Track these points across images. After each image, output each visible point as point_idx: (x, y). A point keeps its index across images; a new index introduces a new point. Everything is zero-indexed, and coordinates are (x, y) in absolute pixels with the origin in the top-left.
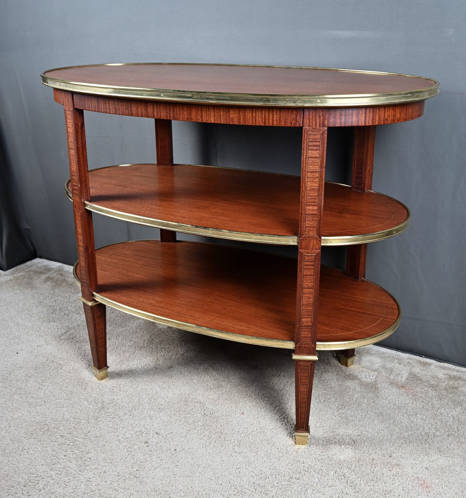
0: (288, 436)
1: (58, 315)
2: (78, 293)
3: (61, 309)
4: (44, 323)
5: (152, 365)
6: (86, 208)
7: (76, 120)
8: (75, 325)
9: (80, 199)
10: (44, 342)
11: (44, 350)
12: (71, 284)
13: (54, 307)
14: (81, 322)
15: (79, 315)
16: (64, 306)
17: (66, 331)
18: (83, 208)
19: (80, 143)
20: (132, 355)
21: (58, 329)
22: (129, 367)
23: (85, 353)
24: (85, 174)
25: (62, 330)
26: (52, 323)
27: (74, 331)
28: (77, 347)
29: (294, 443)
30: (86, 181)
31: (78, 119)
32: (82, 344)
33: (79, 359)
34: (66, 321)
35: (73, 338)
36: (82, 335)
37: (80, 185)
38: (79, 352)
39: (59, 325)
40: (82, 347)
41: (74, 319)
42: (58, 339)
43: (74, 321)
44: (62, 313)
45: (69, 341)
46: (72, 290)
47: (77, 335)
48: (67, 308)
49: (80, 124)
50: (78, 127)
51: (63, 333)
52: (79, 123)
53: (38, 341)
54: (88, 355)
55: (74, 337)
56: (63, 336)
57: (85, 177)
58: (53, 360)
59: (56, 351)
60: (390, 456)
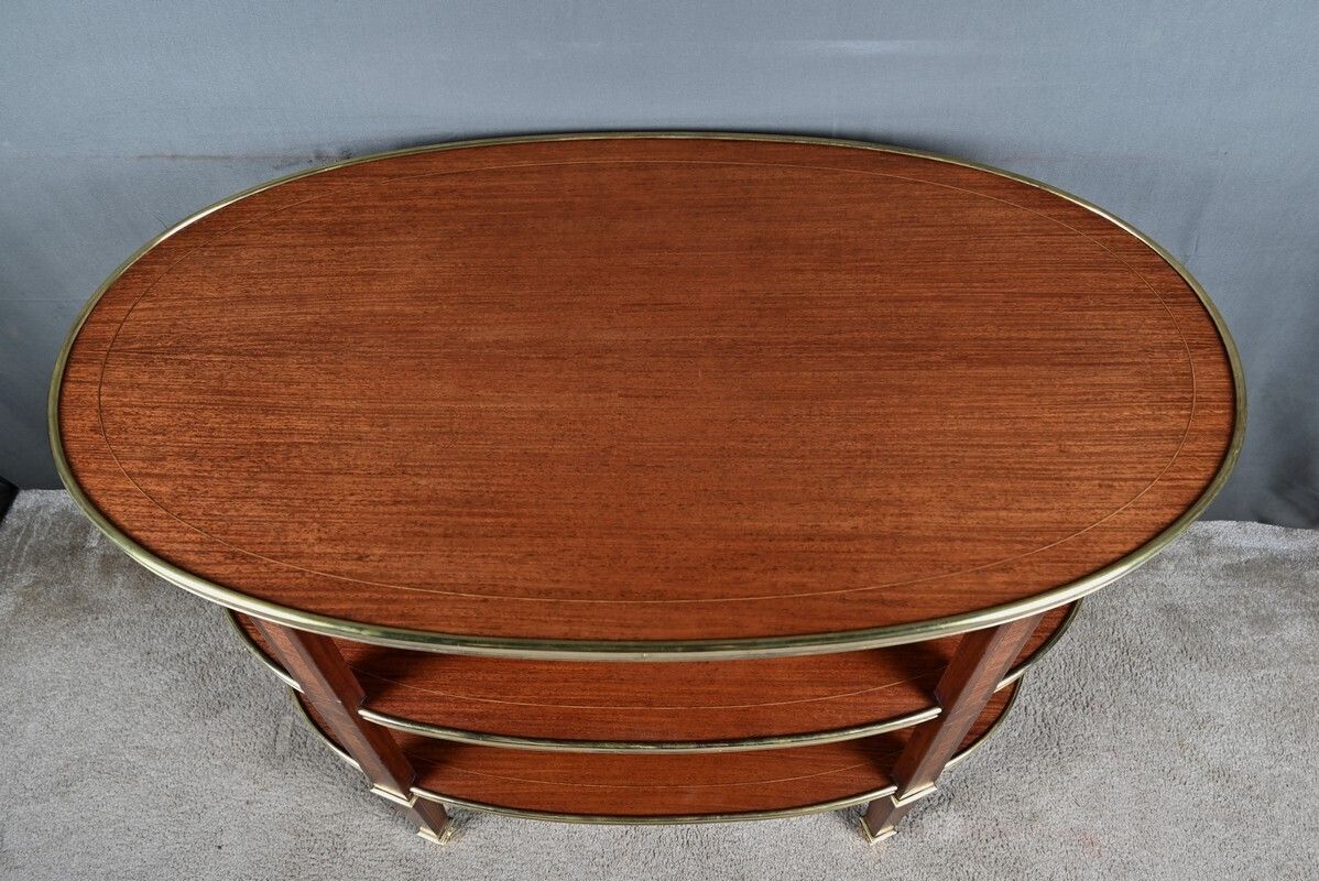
1: (220, 683)
3: (211, 655)
10: (253, 787)
11: (269, 809)
13: (189, 656)
17: (274, 726)
21: (252, 728)
25: (264, 727)
26: (226, 713)
28: (333, 767)
29: (864, 842)
34: (250, 694)
38: (345, 780)
39: (246, 714)
41: (263, 678)
42: (274, 762)
43: (269, 685)
44: (223, 669)
45: (305, 757)
48: (222, 647)
51: (272, 734)
53: (236, 787)
55: (304, 738)
56: (279, 748)
59: (298, 799)
60: (1017, 801)
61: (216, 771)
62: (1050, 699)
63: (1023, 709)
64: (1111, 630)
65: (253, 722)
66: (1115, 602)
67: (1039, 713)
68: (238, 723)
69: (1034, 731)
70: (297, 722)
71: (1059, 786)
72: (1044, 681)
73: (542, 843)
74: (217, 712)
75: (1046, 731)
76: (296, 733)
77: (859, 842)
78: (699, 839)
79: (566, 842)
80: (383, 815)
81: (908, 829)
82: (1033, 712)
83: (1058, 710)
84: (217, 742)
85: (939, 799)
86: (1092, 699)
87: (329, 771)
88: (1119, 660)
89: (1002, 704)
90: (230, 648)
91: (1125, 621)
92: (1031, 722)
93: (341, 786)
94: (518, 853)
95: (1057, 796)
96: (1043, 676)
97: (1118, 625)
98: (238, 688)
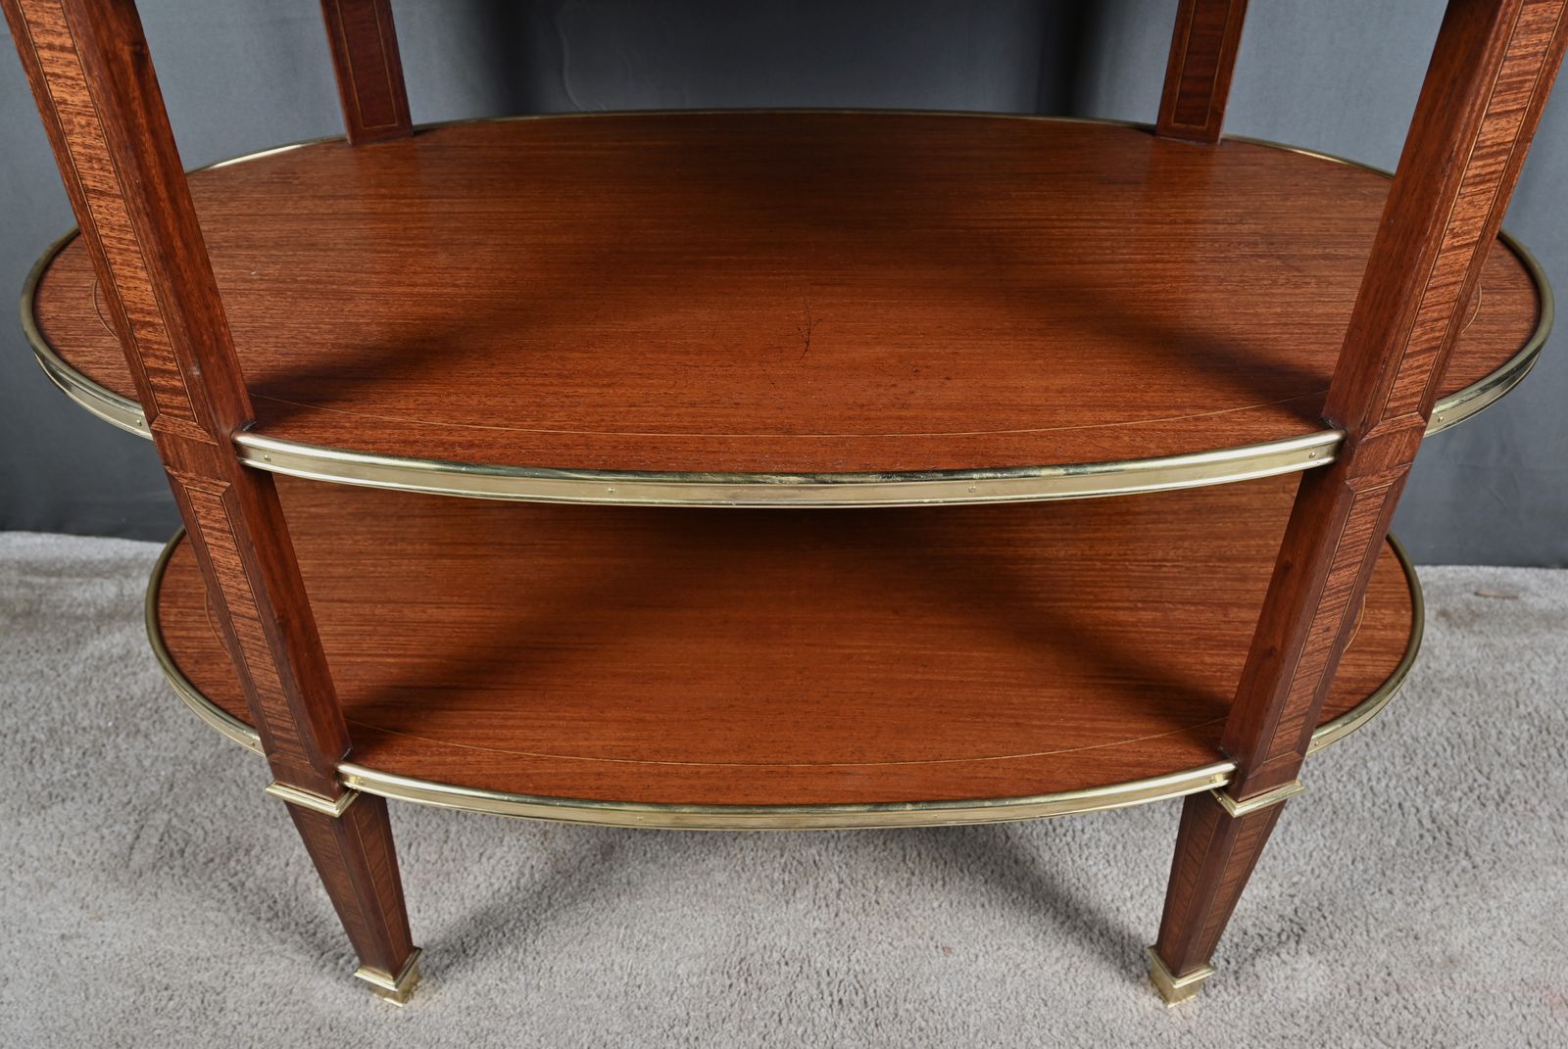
0: (1127, 983)
1: (58, 767)
2: (78, 643)
3: (52, 731)
4: (25, 821)
5: (539, 861)
6: (249, 462)
7: (104, 34)
8: (155, 788)
9: (214, 432)
10: (77, 913)
11: (98, 947)
12: (28, 614)
13: (17, 731)
14: (171, 769)
15: (140, 738)
16: (58, 717)
17: (135, 827)
18: (235, 465)
19: (151, 159)
20: (446, 848)
21: (97, 828)
22: (468, 903)
23: (271, 902)
24: (207, 307)
25: (117, 828)
26: (57, 809)
27: (166, 817)
28: (224, 885)
29: (1157, 1002)
30: (217, 338)
31: (114, 25)
32: (232, 863)
33: (265, 937)
34: (105, 783)
35: (182, 852)
36: (209, 826)
37: (201, 368)
38: (242, 904)
39: (91, 810)
40: (242, 876)
41: (132, 762)
42: (123, 876)
43: (138, 772)
44: (67, 750)
45: (178, 871)
46: (48, 636)
47: (191, 831)
48: (73, 721)
49: (126, 55)
50: (123, 72)
51: (130, 838)
52: (119, 43)
53: (48, 914)
54: (287, 905)
55: (182, 845)
56: (137, 857)
57: (211, 321)
58: (165, 981)
59: (152, 932)
60: (1416, 938)
61: (20, 891)
62: (1439, 792)
63: (1395, 807)
64: (1514, 703)
65: (99, 821)
66: (1508, 667)
67: (1425, 812)
68: (75, 822)
69: (1421, 836)
70: (175, 822)
71: (1484, 915)
72: (1423, 768)
73: (579, 1003)
74: (43, 807)
75: (1442, 838)
76: (170, 837)
77: (1148, 1002)
78: (861, 995)
79: (621, 1000)
80: (299, 958)
81: (1231, 980)
82: (1413, 810)
83: (1454, 807)
84: (32, 849)
85: (1279, 935)
86: (1508, 793)
87: (215, 891)
88: (1537, 740)
89: (1396, 655)
90: (86, 723)
91: (1532, 691)
92: (1413, 821)
93: (232, 913)
94: (534, 1018)
95: (1486, 928)
96: (1419, 761)
97: (1522, 696)
98: (87, 775)
